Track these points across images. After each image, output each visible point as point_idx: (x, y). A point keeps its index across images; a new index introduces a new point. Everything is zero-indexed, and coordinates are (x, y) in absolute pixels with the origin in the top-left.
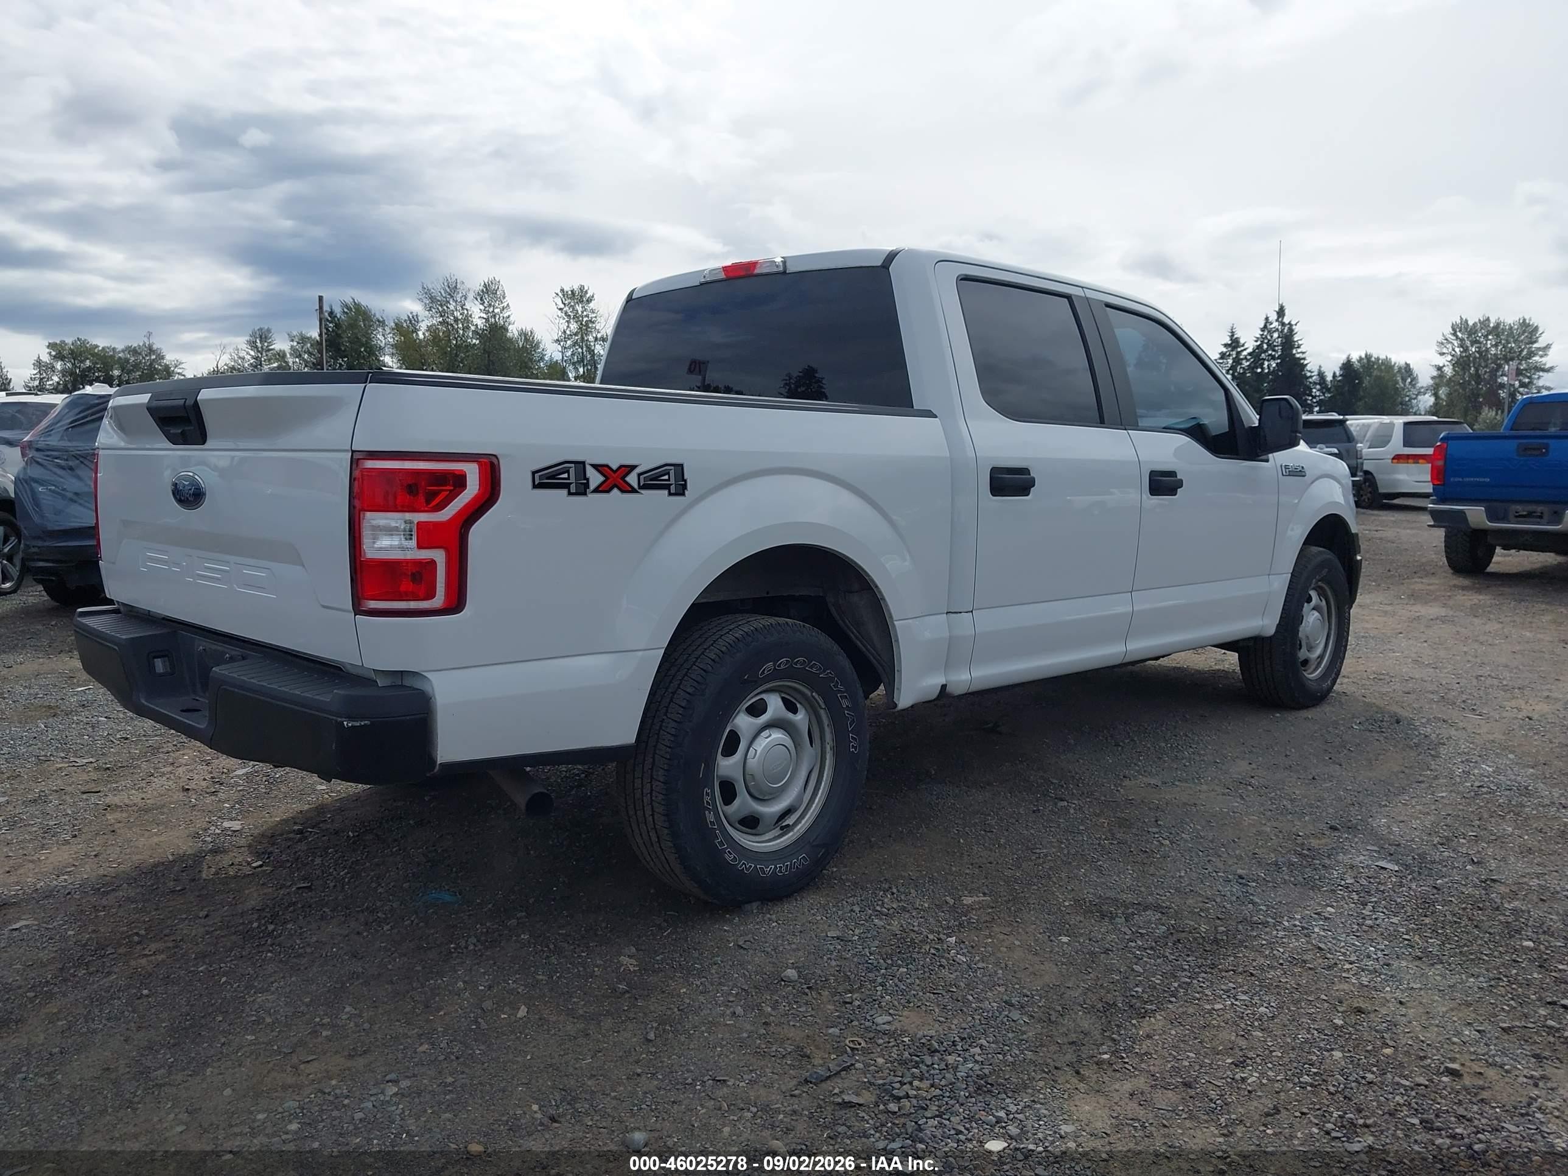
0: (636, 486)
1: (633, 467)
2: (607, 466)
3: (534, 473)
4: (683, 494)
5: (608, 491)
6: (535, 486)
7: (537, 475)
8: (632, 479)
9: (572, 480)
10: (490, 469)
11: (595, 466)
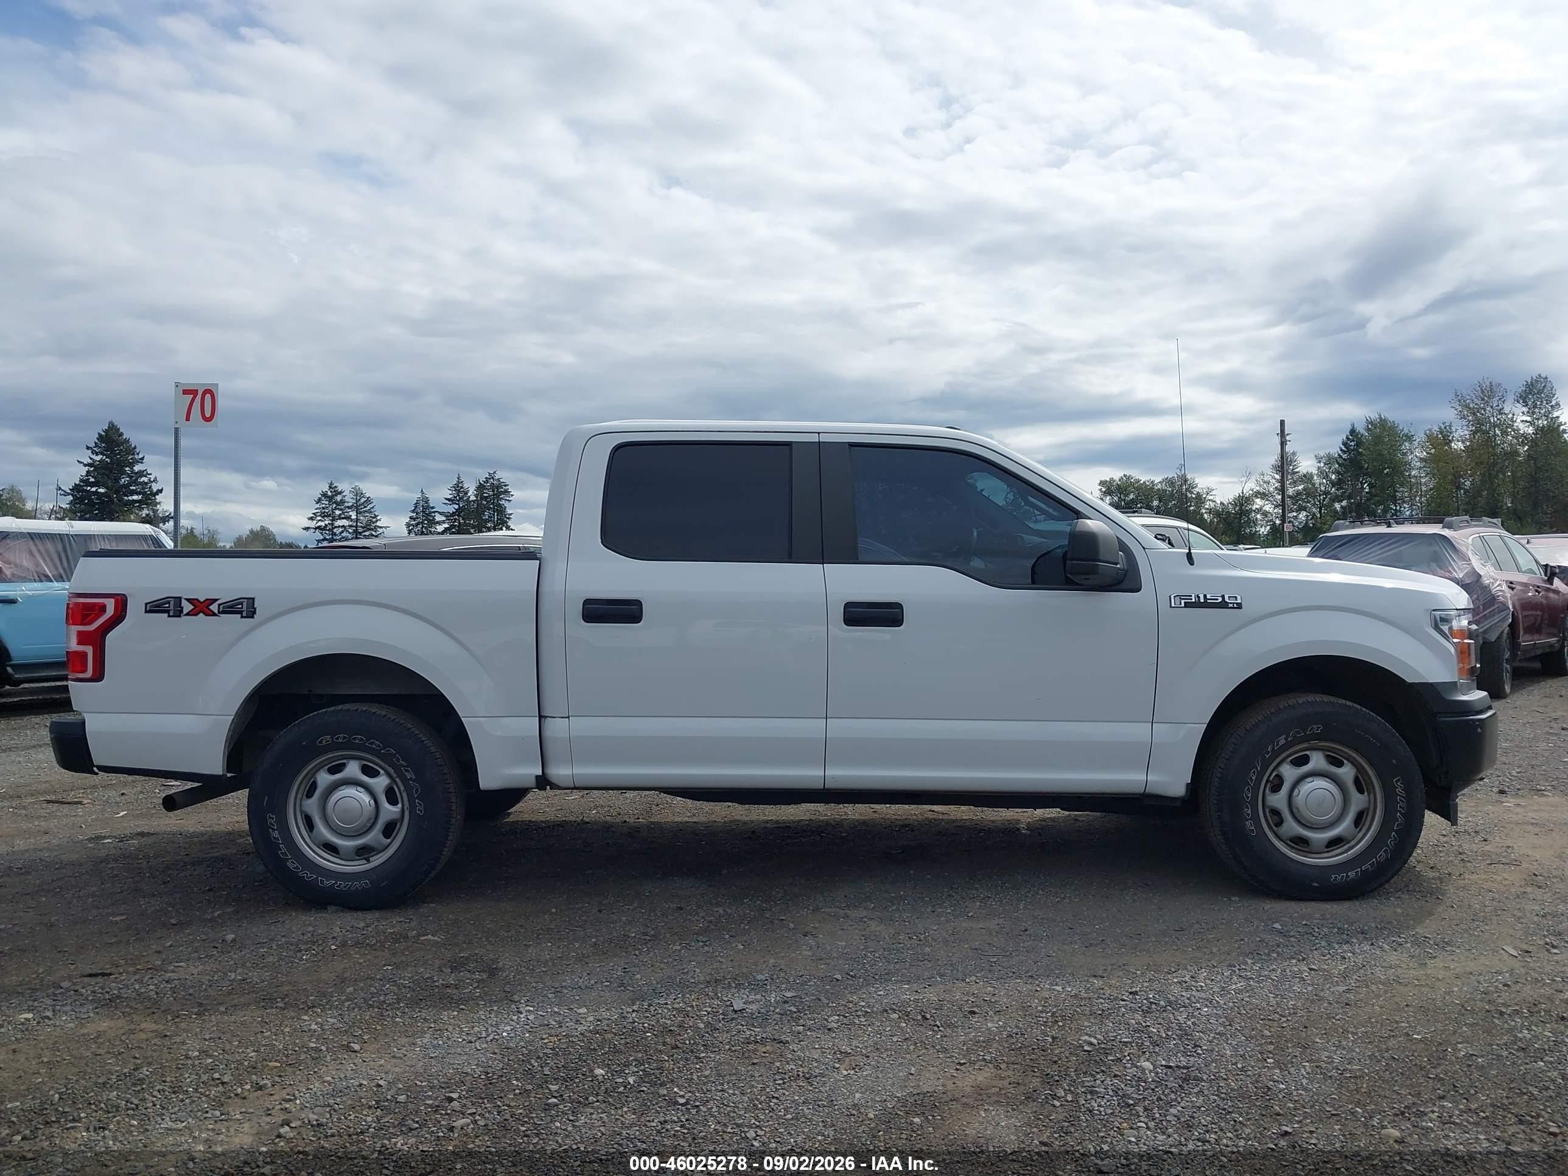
0: (216, 612)
1: (217, 600)
2: (197, 600)
3: (146, 604)
4: (253, 617)
5: (196, 615)
6: (146, 612)
7: (148, 606)
8: (214, 608)
9: (172, 607)
10: (122, 602)
11: (188, 600)
